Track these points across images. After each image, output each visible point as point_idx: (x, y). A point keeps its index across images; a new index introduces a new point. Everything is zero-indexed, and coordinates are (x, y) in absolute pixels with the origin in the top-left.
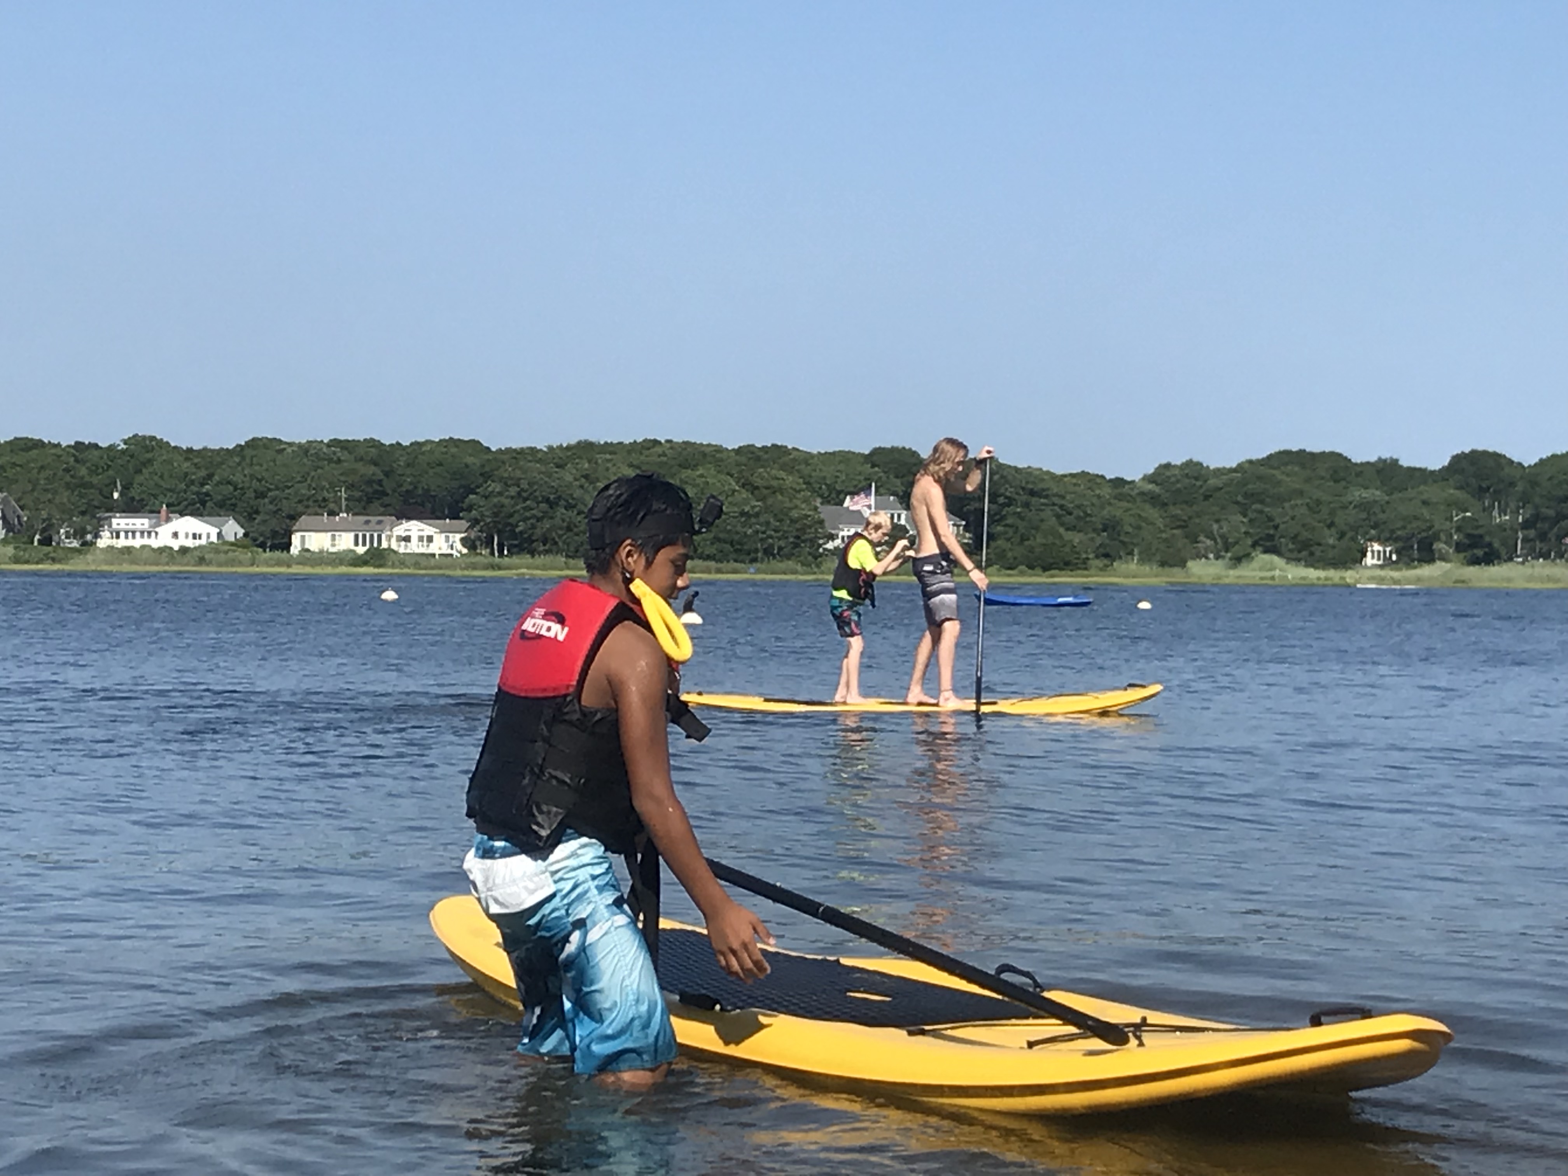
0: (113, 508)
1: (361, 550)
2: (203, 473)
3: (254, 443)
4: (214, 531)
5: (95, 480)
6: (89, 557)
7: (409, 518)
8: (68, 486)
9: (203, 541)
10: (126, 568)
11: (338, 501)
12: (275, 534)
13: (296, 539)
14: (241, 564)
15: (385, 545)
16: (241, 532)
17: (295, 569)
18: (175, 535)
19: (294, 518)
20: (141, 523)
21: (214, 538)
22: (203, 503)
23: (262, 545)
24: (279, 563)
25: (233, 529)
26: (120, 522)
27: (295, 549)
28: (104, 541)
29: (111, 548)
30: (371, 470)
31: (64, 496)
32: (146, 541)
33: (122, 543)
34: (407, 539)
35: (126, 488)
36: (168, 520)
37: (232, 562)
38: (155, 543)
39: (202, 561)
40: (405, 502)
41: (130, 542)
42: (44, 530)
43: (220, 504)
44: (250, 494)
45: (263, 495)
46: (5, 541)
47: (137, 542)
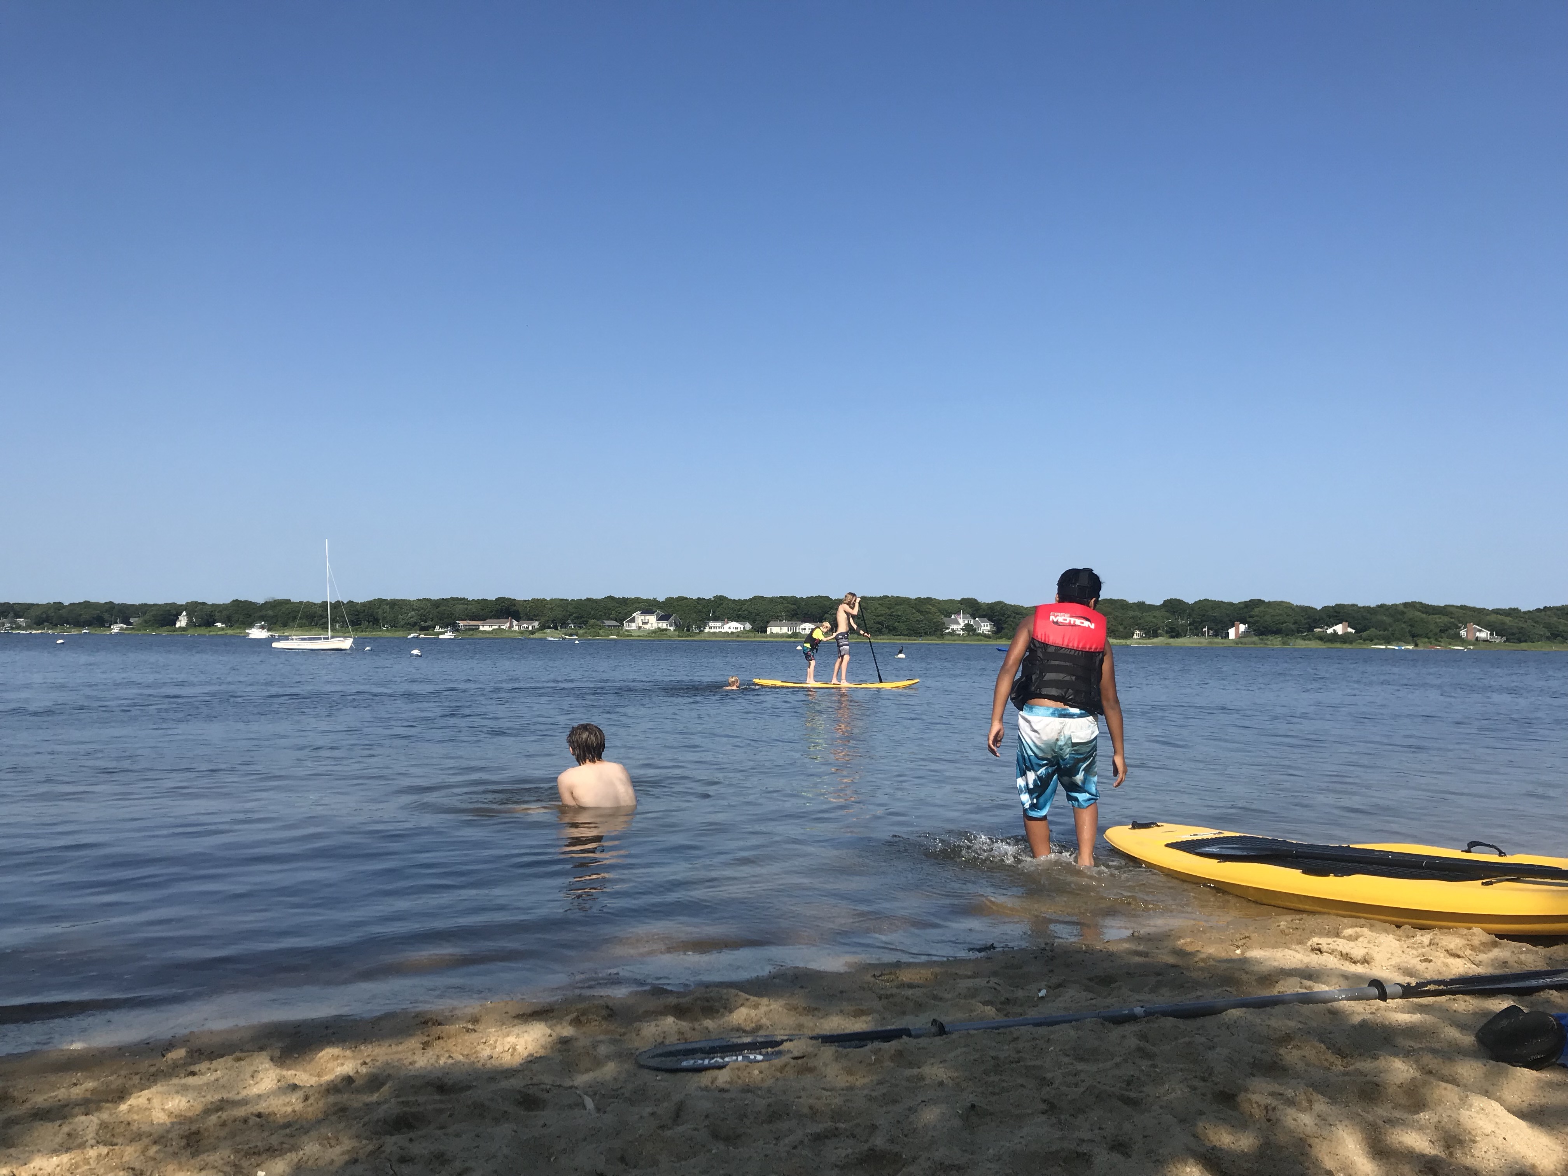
0: (710, 619)
1: (790, 633)
2: (739, 607)
3: (755, 598)
4: (742, 627)
5: (704, 610)
6: (702, 635)
7: (806, 622)
8: (695, 612)
9: (739, 630)
10: (714, 639)
11: (782, 616)
12: (762, 627)
13: (769, 629)
14: (751, 637)
15: (797, 631)
16: (751, 627)
17: (769, 639)
18: (730, 628)
19: (768, 622)
20: (719, 624)
21: (742, 629)
22: (739, 618)
23: (758, 631)
24: (763, 637)
25: (748, 626)
26: (712, 624)
27: (768, 633)
28: (707, 630)
29: (709, 632)
30: (793, 606)
31: (694, 616)
32: (720, 630)
33: (713, 630)
34: (805, 629)
35: (714, 612)
36: (727, 623)
37: (748, 637)
38: (723, 631)
39: (738, 636)
40: (804, 617)
41: (715, 630)
42: (688, 627)
43: (744, 618)
44: (754, 614)
45: (758, 615)
46: (674, 630)
47: (718, 630)
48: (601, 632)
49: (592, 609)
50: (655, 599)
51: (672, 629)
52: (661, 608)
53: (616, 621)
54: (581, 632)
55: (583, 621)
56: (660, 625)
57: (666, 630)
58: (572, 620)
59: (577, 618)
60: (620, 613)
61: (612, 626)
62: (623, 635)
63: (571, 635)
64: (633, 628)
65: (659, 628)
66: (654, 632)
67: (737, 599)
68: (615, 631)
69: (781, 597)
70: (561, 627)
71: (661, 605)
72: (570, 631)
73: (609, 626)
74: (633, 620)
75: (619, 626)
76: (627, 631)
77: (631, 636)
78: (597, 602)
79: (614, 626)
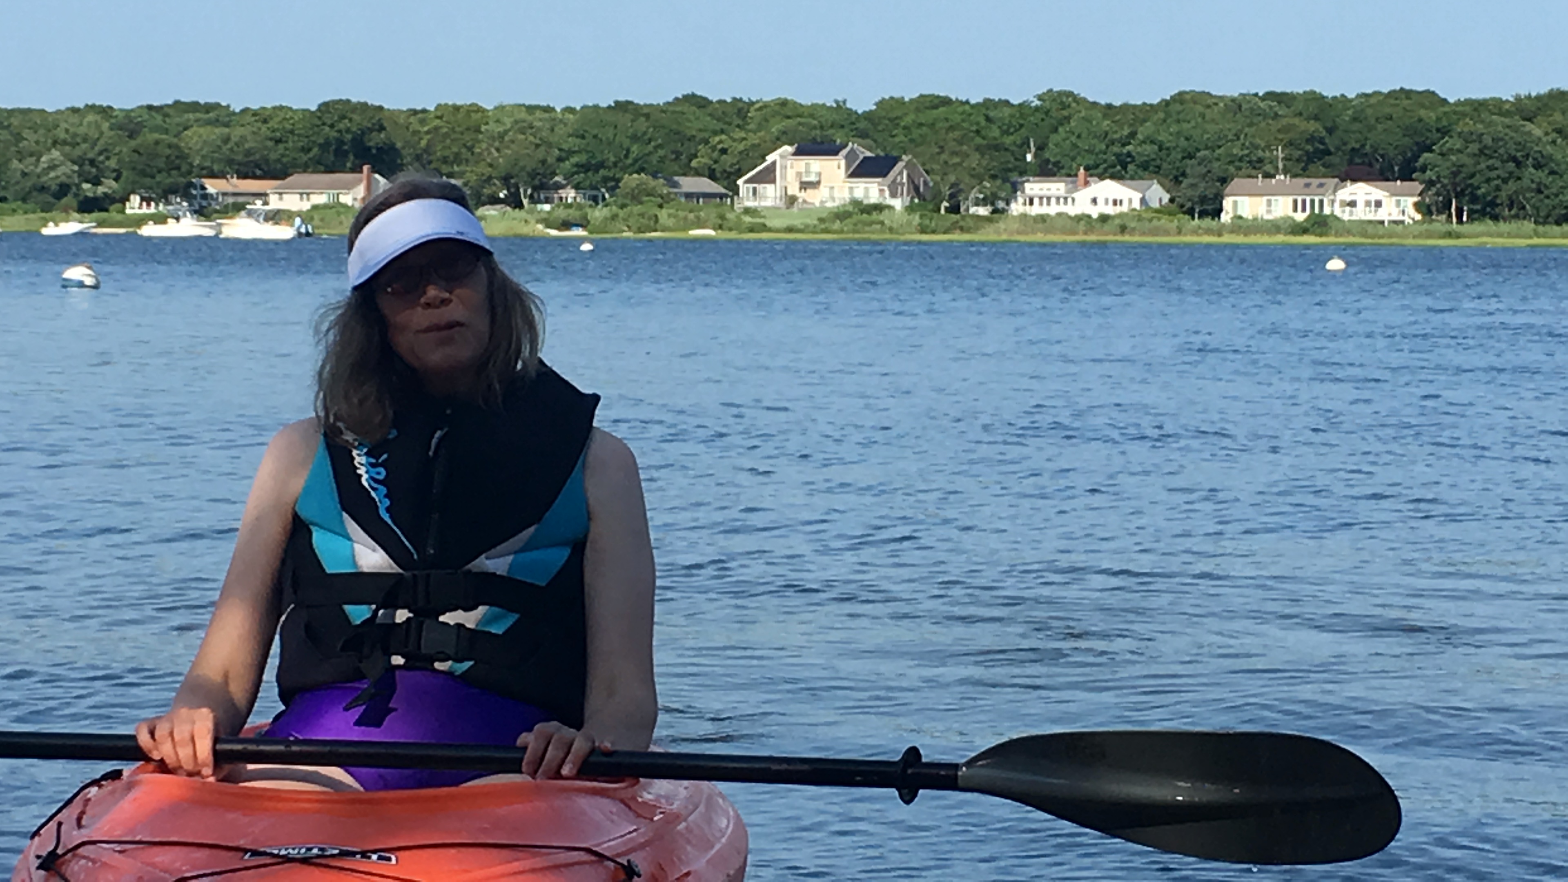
0: (1025, 171)
1: (1300, 217)
2: (1126, 131)
3: (1180, 98)
4: (1136, 196)
5: (1008, 140)
6: (1002, 225)
7: (1354, 180)
8: (978, 149)
9: (1125, 208)
10: (1040, 237)
11: (1273, 161)
12: (1203, 200)
13: (1228, 203)
14: (1167, 233)
15: (1327, 211)
16: (1166, 198)
17: (1227, 239)
18: (1094, 201)
19: (1225, 181)
20: (1056, 187)
21: (1136, 205)
22: (1125, 168)
23: (1191, 212)
24: (1209, 231)
25: (1158, 194)
26: (1033, 187)
27: (1226, 216)
28: (1017, 208)
29: (1024, 216)
30: (1313, 126)
31: (974, 160)
32: (1062, 208)
33: (1036, 210)
34: (1352, 204)
35: (1040, 148)
36: (1087, 183)
37: (1155, 232)
38: (1072, 210)
39: (1123, 229)
40: (1351, 162)
41: (1044, 210)
42: (952, 196)
43: (1144, 166)
44: (1176, 155)
45: (1191, 157)
46: (910, 209)
47: (1052, 210)
48: (663, 214)
49: (635, 138)
50: (840, 107)
51: (898, 204)
52: (862, 135)
53: (712, 176)
54: (598, 214)
55: (605, 180)
56: (859, 194)
57: (879, 208)
58: (568, 177)
59: (584, 168)
60: (724, 151)
61: (698, 196)
62: (737, 227)
63: (566, 225)
64: (769, 203)
65: (856, 203)
66: (841, 215)
67: (1117, 103)
68: (708, 211)
69: (1270, 96)
70: (533, 200)
71: (862, 125)
72: (562, 214)
73: (689, 196)
74: (768, 176)
75: (722, 196)
76: (747, 211)
77: (764, 228)
78: (647, 116)
79: (706, 196)
